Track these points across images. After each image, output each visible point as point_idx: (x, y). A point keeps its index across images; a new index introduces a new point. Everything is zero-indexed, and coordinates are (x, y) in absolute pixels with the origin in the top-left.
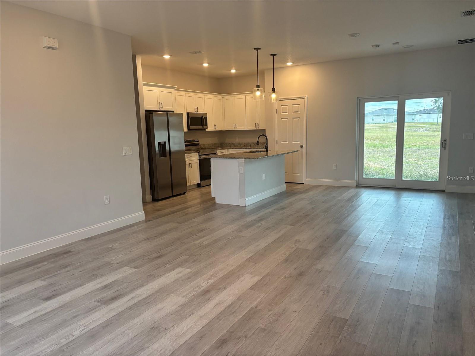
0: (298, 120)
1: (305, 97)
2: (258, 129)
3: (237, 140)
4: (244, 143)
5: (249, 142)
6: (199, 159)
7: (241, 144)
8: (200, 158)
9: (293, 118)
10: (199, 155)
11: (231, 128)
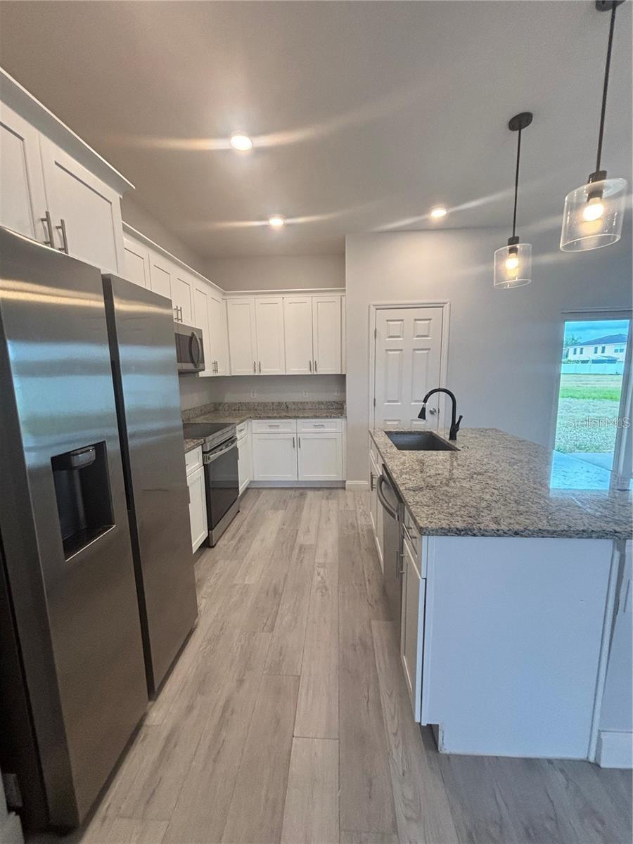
0: (428, 353)
1: (446, 303)
2: (315, 373)
3: (254, 397)
4: (273, 403)
5: (284, 401)
6: (204, 465)
7: (265, 405)
8: (205, 463)
9: (414, 350)
10: (204, 453)
11: (249, 371)
